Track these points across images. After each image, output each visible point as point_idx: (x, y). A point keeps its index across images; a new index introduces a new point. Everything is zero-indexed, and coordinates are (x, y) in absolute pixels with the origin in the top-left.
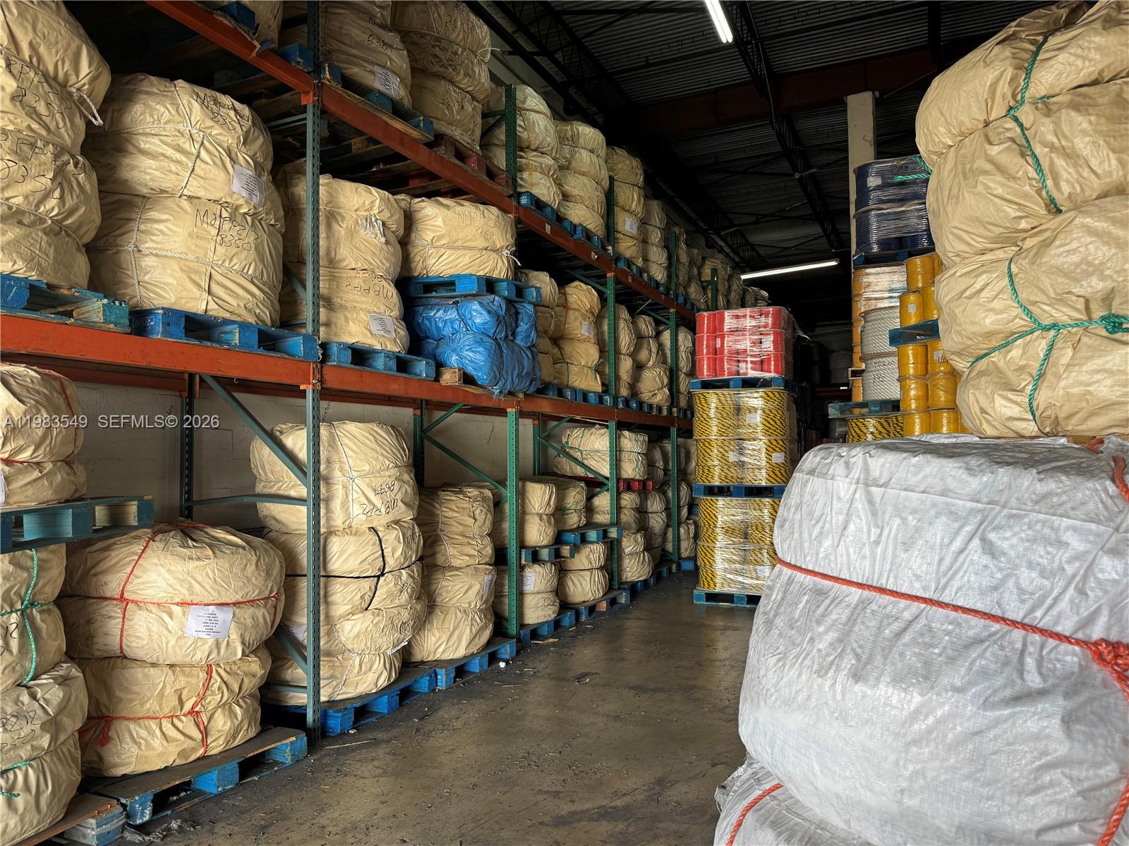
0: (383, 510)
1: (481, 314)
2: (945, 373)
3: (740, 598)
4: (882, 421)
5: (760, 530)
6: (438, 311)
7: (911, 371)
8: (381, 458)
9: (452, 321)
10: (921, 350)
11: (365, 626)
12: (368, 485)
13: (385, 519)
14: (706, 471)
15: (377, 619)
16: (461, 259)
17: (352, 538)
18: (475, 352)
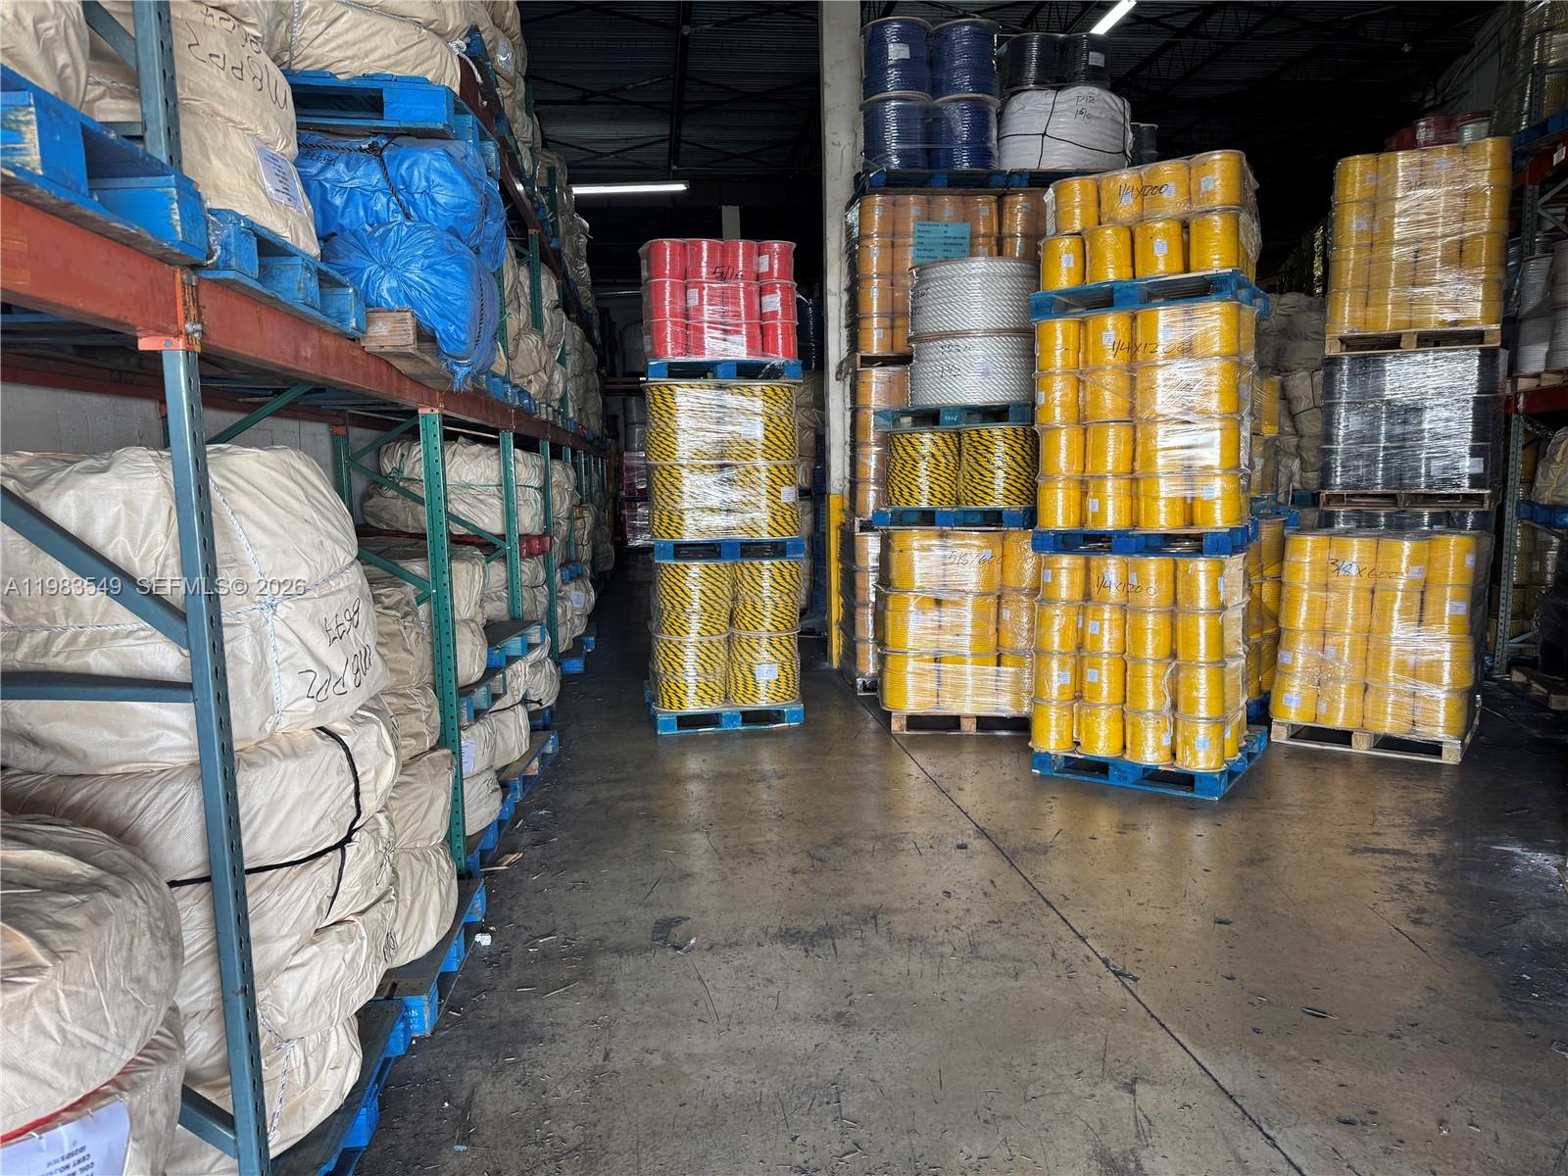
0: (349, 679)
1: (455, 182)
2: (1115, 367)
3: (732, 718)
4: (946, 436)
5: (749, 608)
6: (330, 162)
7: (1059, 362)
8: (328, 544)
9: (368, 196)
10: (1073, 327)
11: (327, 974)
12: (312, 618)
13: (351, 704)
14: (666, 520)
15: (352, 947)
16: (377, 41)
17: (292, 765)
18: (445, 274)
